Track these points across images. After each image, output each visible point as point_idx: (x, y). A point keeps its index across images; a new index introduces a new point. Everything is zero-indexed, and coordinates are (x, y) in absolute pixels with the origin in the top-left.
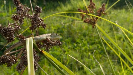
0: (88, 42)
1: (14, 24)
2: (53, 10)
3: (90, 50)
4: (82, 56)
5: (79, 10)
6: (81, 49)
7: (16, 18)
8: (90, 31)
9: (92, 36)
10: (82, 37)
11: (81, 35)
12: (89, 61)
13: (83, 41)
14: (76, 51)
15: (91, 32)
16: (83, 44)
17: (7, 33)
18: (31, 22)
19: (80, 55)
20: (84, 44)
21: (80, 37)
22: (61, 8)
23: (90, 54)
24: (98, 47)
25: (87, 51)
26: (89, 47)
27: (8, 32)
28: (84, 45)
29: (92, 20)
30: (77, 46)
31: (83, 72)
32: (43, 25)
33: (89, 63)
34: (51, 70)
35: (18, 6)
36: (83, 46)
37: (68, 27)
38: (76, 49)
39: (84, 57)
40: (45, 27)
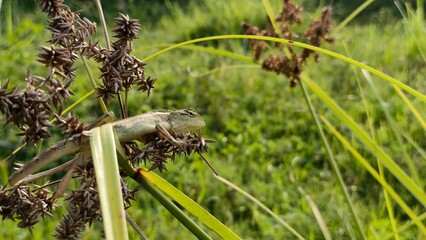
0: (263, 131)
1: (48, 80)
2: (149, 26)
3: (268, 157)
4: (244, 176)
5: (246, 29)
6: (240, 153)
7: (55, 59)
8: (267, 95)
9: (274, 110)
10: (245, 114)
11: (240, 108)
12: (268, 191)
13: (248, 126)
14: (227, 159)
15: (273, 99)
16: (246, 134)
17: (24, 111)
18: (102, 70)
19: (238, 171)
20: (250, 136)
21: (236, 112)
22: (174, 21)
23: (270, 167)
24: (295, 144)
25: (262, 159)
26: (266, 146)
27: (27, 107)
28: (252, 139)
29: (288, 60)
30: (228, 142)
31: (250, 227)
32: (142, 82)
33: (267, 197)
34: (148, 221)
35: (57, 17)
36: (247, 141)
37: (199, 81)
38: (224, 151)
39: (253, 177)
40: (151, 87)
